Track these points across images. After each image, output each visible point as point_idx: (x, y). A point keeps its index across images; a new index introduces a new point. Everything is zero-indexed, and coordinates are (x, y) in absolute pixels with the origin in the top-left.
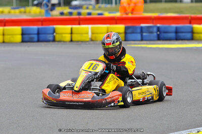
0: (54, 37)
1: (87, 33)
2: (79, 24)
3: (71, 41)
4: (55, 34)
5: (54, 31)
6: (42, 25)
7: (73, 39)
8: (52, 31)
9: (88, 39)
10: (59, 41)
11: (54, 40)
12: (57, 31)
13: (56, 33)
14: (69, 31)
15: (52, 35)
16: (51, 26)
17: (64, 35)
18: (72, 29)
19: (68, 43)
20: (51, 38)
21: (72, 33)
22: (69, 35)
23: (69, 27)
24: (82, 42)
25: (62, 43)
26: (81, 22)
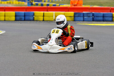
0: (34, 18)
1: (53, 16)
2: (47, 11)
3: (43, 20)
4: (34, 16)
6: (26, 11)
7: (45, 20)
8: (32, 15)
9: (53, 20)
10: (37, 21)
11: (34, 20)
12: (35, 15)
13: (35, 16)
15: (32, 17)
16: (32, 12)
17: (39, 17)
20: (32, 19)
21: (44, 16)
23: (43, 12)
24: (50, 21)
25: (39, 21)
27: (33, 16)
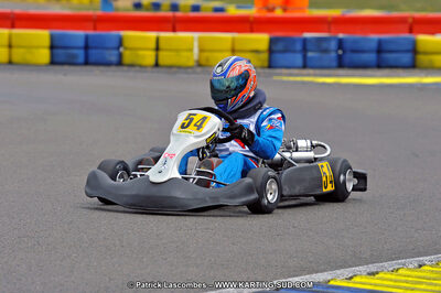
0: (120, 55)
1: (191, 50)
2: (174, 30)
3: (157, 65)
4: (121, 49)
5: (120, 42)
6: (95, 29)
7: (161, 62)
8: (116, 44)
9: (191, 63)
10: (132, 65)
11: (120, 63)
12: (127, 43)
13: (126, 48)
14: (153, 45)
15: (116, 52)
16: (115, 33)
17: (141, 53)
18: (158, 40)
19: (149, 69)
20: (114, 59)
21: (157, 49)
22: (153, 54)
23: (153, 35)
24: (179, 67)
25: (137, 68)
26: (178, 26)
27: (118, 48)
